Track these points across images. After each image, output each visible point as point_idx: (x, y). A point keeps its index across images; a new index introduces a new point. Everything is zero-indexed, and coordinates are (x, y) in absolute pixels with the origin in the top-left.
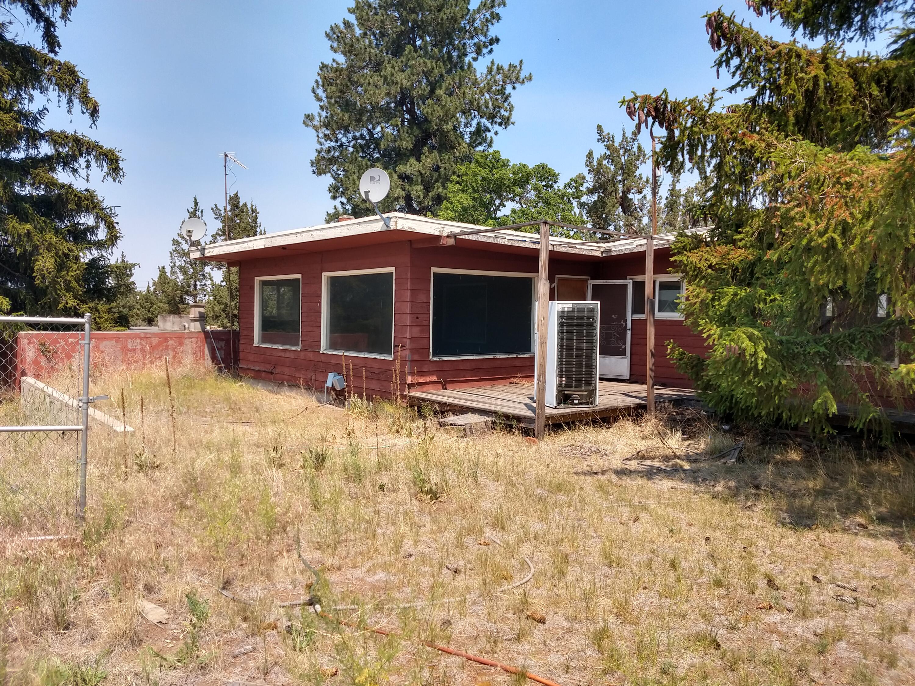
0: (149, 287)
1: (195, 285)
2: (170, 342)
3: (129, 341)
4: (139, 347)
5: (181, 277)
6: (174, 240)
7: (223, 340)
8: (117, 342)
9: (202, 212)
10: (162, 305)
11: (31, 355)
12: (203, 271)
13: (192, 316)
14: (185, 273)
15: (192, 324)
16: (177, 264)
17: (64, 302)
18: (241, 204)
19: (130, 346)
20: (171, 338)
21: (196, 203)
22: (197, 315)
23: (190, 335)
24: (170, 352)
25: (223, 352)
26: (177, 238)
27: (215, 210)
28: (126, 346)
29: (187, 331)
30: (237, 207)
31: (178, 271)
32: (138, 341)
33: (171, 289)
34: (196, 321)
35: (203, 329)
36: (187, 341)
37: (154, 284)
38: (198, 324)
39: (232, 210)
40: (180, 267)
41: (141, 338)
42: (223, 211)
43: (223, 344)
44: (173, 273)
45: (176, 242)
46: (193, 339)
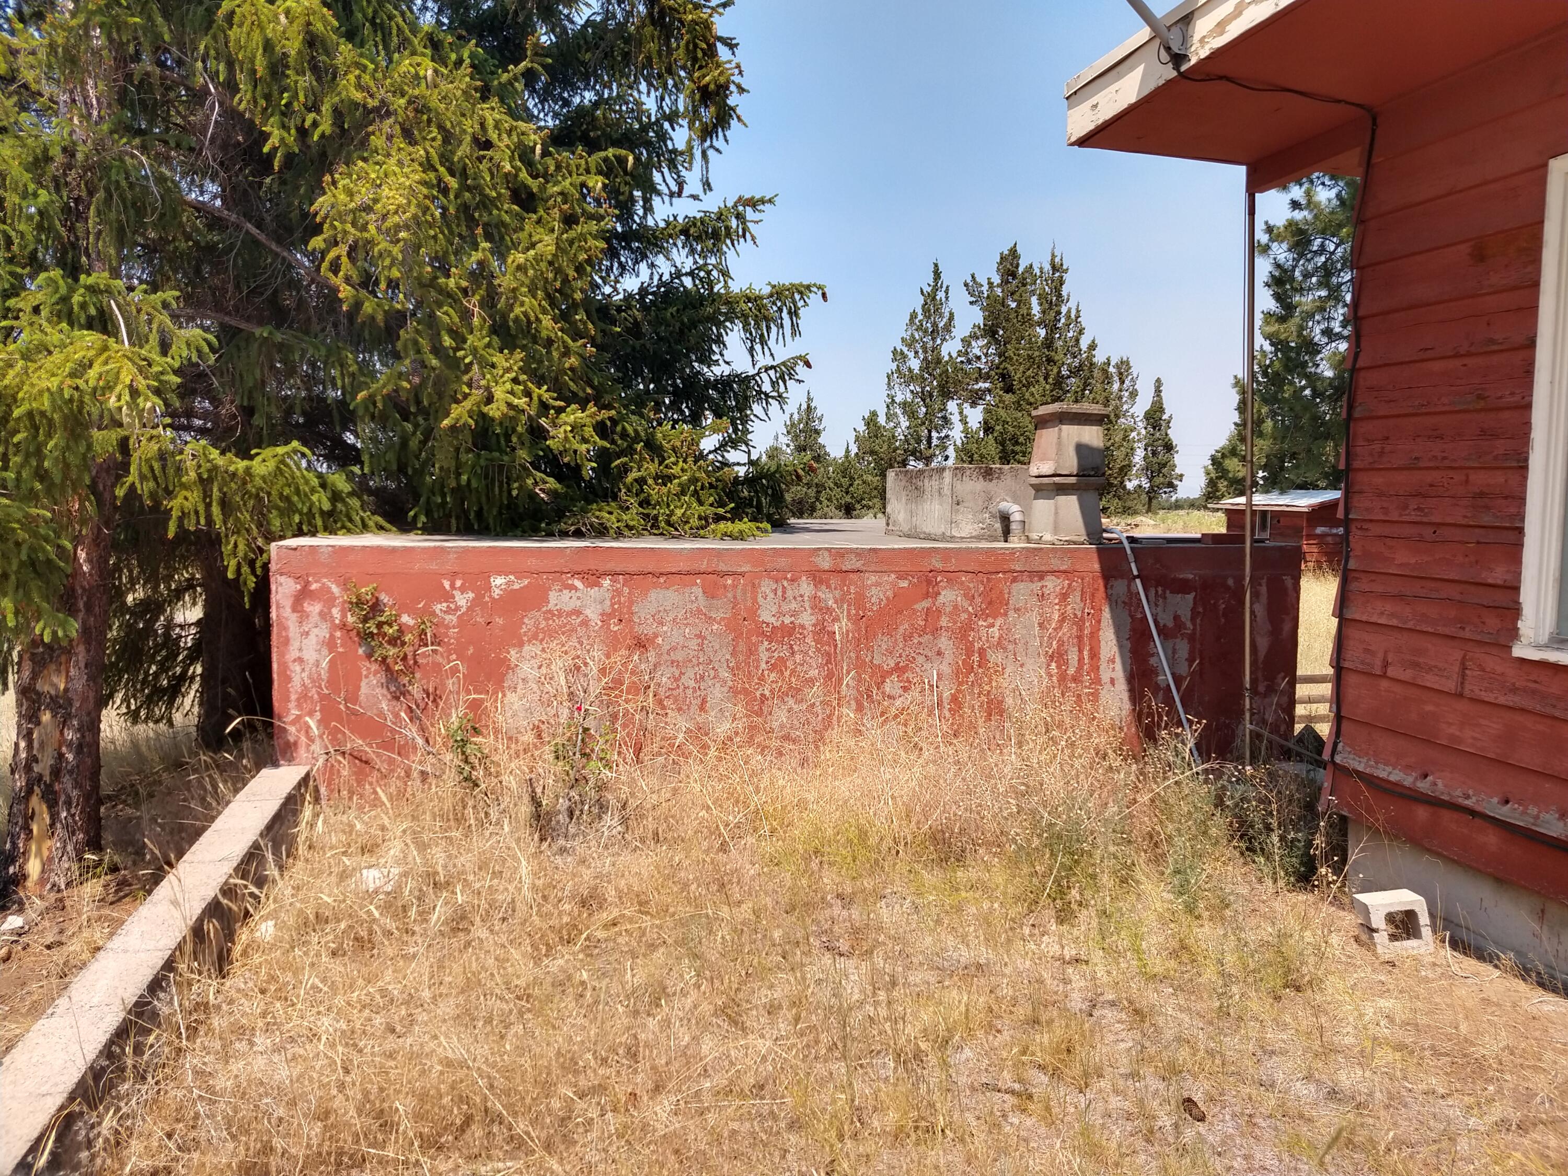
0: (847, 451)
1: (930, 438)
2: (948, 596)
3: (766, 586)
4: (807, 619)
5: (904, 423)
6: (895, 352)
7: (1183, 587)
8: (710, 594)
9: (947, 292)
10: (870, 478)
11: (310, 655)
12: (945, 409)
13: (1041, 466)
14: (911, 414)
15: (1043, 508)
16: (897, 400)
17: (477, 394)
18: (1021, 270)
19: (767, 615)
20: (951, 576)
21: (937, 274)
22: (1071, 463)
23: (1037, 564)
24: (945, 643)
25: (1183, 648)
26: (899, 346)
27: (972, 287)
28: (753, 612)
29: (1016, 543)
30: (1014, 275)
31: (899, 411)
32: (806, 588)
33: (885, 447)
34: (1062, 489)
35: (1095, 533)
36: (1021, 592)
37: (857, 439)
38: (1070, 504)
39: (1004, 282)
40: (904, 405)
41: (818, 577)
42: (985, 288)
43: (1183, 604)
44: (889, 417)
45: (899, 356)
46: (1052, 584)
